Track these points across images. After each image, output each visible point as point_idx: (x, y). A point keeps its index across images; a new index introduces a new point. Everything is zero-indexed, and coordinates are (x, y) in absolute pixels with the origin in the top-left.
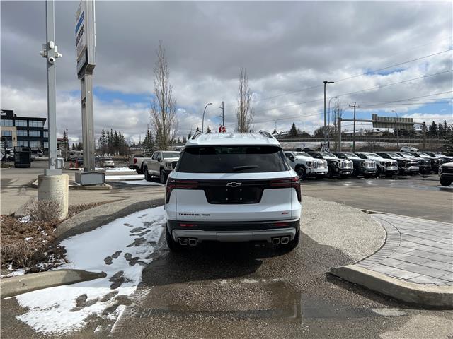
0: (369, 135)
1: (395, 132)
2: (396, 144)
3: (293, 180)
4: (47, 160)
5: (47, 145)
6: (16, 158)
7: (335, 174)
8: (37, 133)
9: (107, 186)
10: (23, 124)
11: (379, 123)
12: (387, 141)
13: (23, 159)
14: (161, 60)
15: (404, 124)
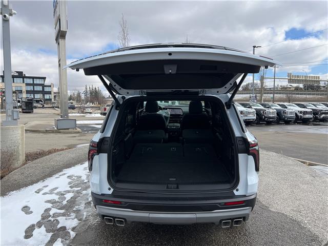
0: (284, 90)
1: (305, 87)
2: (305, 96)
3: (251, 146)
4: (46, 107)
5: (47, 97)
6: (23, 106)
7: (261, 120)
8: (40, 88)
9: (79, 130)
10: (30, 81)
11: (293, 80)
12: (297, 94)
13: (28, 107)
14: (123, 29)
15: (312, 81)
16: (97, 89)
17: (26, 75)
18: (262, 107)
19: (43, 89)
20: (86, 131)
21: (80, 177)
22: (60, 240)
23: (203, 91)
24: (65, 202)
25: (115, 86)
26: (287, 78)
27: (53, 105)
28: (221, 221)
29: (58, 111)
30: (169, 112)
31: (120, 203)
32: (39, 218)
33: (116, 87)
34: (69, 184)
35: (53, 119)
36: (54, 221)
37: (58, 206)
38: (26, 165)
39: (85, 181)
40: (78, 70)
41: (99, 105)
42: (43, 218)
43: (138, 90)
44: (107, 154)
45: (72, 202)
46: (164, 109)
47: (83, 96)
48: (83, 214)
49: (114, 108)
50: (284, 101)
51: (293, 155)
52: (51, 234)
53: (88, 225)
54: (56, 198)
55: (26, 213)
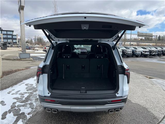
0: (135, 40)
1: (145, 39)
2: (145, 43)
4: (14, 47)
5: (14, 41)
6: (1, 46)
8: (10, 37)
9: (31, 59)
10: (5, 32)
11: (140, 35)
12: (142, 42)
13: (4, 46)
14: (55, 6)
15: (149, 36)
16: (41, 38)
17: (3, 30)
18: (125, 49)
19: (12, 37)
20: (35, 59)
21: (32, 85)
22: (21, 120)
23: (101, 40)
24: (24, 99)
26: (137, 34)
27: (18, 46)
28: (109, 110)
29: (20, 49)
30: (80, 51)
31: (54, 101)
32: (10, 108)
33: (52, 36)
34: (26, 89)
35: (18, 53)
36: (18, 109)
37: (20, 101)
38: (2, 78)
39: (35, 87)
40: (30, 26)
41: (42, 46)
42: (12, 107)
43: (65, 39)
44: (47, 74)
45: (28, 99)
46: (77, 49)
47: (33, 41)
48: (34, 105)
49: (51, 48)
50: (135, 46)
51: (141, 73)
52: (16, 117)
53: (37, 111)
54: (19, 96)
55: (2, 105)
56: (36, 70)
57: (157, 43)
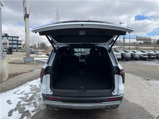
0: (134, 44)
1: (144, 43)
2: (144, 47)
3: (121, 71)
4: (19, 51)
5: (19, 46)
6: (7, 51)
7: (123, 58)
9: (35, 62)
10: (11, 38)
11: (139, 39)
12: (141, 46)
13: (10, 51)
14: (57, 14)
15: (148, 40)
16: (44, 43)
17: (9, 36)
18: (124, 52)
19: (17, 42)
20: (38, 63)
21: (36, 86)
22: (26, 117)
23: (97, 44)
24: (28, 98)
25: (54, 41)
26: (136, 38)
27: (22, 50)
28: (106, 108)
29: (25, 53)
30: (80, 54)
31: (56, 99)
32: (16, 106)
34: (30, 89)
35: (22, 57)
36: (23, 108)
37: (25, 100)
38: (9, 80)
39: (38, 88)
40: (36, 33)
41: (45, 51)
42: (17, 106)
43: (65, 43)
44: (50, 75)
45: (32, 98)
46: (77, 52)
47: (37, 46)
48: (37, 104)
49: (53, 52)
50: (134, 49)
51: (139, 75)
52: (21, 114)
53: (40, 109)
54: (24, 96)
55: (9, 104)
56: (39, 72)
57: (156, 46)
